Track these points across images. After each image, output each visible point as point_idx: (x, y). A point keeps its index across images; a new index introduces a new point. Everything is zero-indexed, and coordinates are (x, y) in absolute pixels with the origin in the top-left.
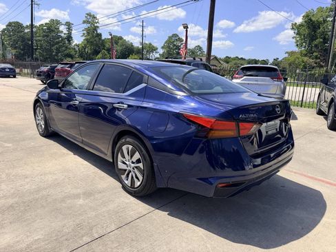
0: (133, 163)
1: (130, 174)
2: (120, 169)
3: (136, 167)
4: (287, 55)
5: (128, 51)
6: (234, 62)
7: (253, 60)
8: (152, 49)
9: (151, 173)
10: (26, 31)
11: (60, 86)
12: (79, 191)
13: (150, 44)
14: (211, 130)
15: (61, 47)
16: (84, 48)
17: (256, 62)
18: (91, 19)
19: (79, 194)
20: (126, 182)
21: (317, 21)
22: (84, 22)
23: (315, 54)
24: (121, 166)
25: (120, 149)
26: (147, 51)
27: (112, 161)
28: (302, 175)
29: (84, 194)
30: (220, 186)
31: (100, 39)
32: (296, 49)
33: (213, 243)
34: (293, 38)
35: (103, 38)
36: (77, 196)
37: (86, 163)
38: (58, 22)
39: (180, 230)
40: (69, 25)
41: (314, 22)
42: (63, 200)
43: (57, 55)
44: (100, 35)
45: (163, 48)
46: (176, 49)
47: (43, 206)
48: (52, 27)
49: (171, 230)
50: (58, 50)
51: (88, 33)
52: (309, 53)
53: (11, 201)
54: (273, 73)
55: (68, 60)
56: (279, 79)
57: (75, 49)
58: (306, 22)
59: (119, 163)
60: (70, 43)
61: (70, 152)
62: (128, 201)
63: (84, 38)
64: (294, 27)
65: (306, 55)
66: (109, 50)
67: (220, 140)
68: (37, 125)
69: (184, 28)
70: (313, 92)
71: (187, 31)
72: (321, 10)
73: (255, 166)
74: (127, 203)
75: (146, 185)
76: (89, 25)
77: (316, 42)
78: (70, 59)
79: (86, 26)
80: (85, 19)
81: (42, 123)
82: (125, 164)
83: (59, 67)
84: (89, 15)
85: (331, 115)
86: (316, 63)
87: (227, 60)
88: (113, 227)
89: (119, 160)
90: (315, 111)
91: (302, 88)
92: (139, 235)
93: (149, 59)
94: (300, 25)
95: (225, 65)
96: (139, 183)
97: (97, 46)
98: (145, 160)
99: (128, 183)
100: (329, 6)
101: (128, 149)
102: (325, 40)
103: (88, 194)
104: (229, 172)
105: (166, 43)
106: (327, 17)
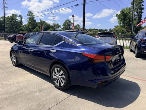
0: (60, 75)
1: (59, 80)
2: (54, 79)
3: (61, 77)
4: (115, 27)
5: (48, 27)
6: (93, 31)
7: (101, 30)
8: (58, 26)
9: (68, 80)
10: (1, 19)
11: (23, 43)
12: (36, 89)
13: (57, 24)
14: (94, 59)
15: (17, 26)
16: (28, 26)
17: (102, 30)
18: (31, 14)
19: (37, 91)
20: (57, 84)
21: (126, 13)
22: (28, 15)
23: (126, 26)
24: (54, 77)
25: (54, 70)
26: (56, 27)
27: (49, 75)
28: (128, 77)
29: (39, 90)
30: (99, 83)
31: (35, 22)
32: (119, 25)
33: (98, 107)
34: (117, 20)
35: (36, 22)
36: (36, 92)
37: (36, 77)
38: (16, 15)
39: (83, 103)
40: (21, 16)
41: (125, 14)
42: (30, 94)
43: (16, 30)
44: (35, 20)
45: (63, 25)
46: (69, 26)
47: (21, 97)
48: (13, 17)
49: (79, 103)
50: (16, 28)
51: (30, 20)
52: (124, 26)
53: (5, 96)
54: (111, 35)
55: (21, 32)
56: (114, 37)
57: (24, 27)
58: (122, 13)
59: (53, 76)
60: (21, 25)
61: (29, 73)
62: (58, 92)
63: (28, 22)
64: (117, 16)
65: (122, 27)
66: (39, 27)
67: (98, 63)
68: (12, 61)
69: (73, 17)
70: (128, 42)
71: (74, 18)
72: (127, 8)
73: (112, 74)
74: (58, 94)
75: (66, 85)
76: (30, 16)
77: (126, 22)
78: (22, 31)
79: (29, 17)
80: (28, 14)
81: (15, 60)
82: (56, 76)
83: (18, 35)
84: (30, 12)
85: (136, 52)
86: (127, 30)
87: (90, 30)
88: (54, 104)
89: (53, 75)
90: (129, 50)
91: (123, 41)
92: (66, 107)
93: (57, 31)
94: (119, 15)
95: (90, 32)
96: (63, 84)
97: (34, 25)
98: (66, 74)
99: (58, 84)
100: (130, 7)
101: (57, 70)
102: (130, 21)
103: (40, 91)
104: (102, 77)
105: (64, 23)
106: (130, 11)
